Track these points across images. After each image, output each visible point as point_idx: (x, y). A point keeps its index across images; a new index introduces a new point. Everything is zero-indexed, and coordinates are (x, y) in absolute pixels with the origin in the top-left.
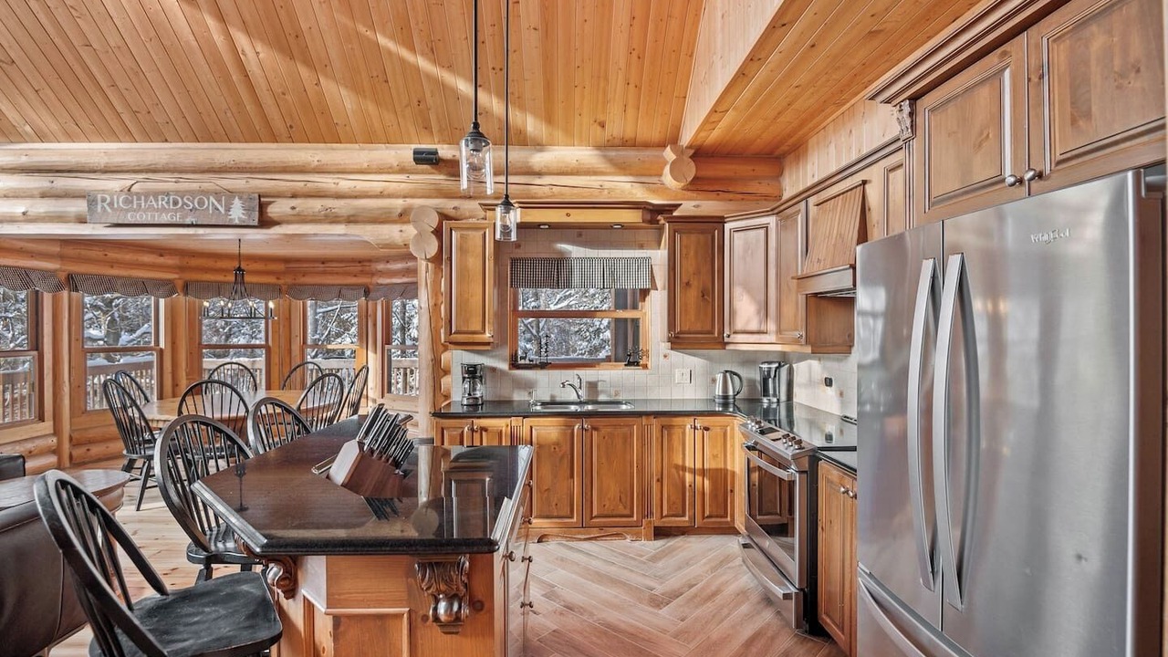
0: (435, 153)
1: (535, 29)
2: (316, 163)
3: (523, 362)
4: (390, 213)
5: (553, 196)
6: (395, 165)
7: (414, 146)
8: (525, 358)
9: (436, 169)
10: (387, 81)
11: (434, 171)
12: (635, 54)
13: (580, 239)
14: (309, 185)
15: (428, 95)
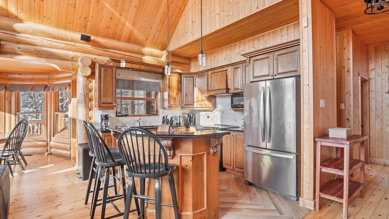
0: (90, 37)
1: (136, 7)
2: (32, 31)
3: (119, 114)
4: (68, 56)
5: (130, 59)
6: (70, 38)
7: (81, 33)
8: (120, 113)
9: (87, 43)
10: (75, 7)
11: (87, 44)
12: (162, 22)
13: (139, 74)
14: (28, 39)
15: (90, 16)
